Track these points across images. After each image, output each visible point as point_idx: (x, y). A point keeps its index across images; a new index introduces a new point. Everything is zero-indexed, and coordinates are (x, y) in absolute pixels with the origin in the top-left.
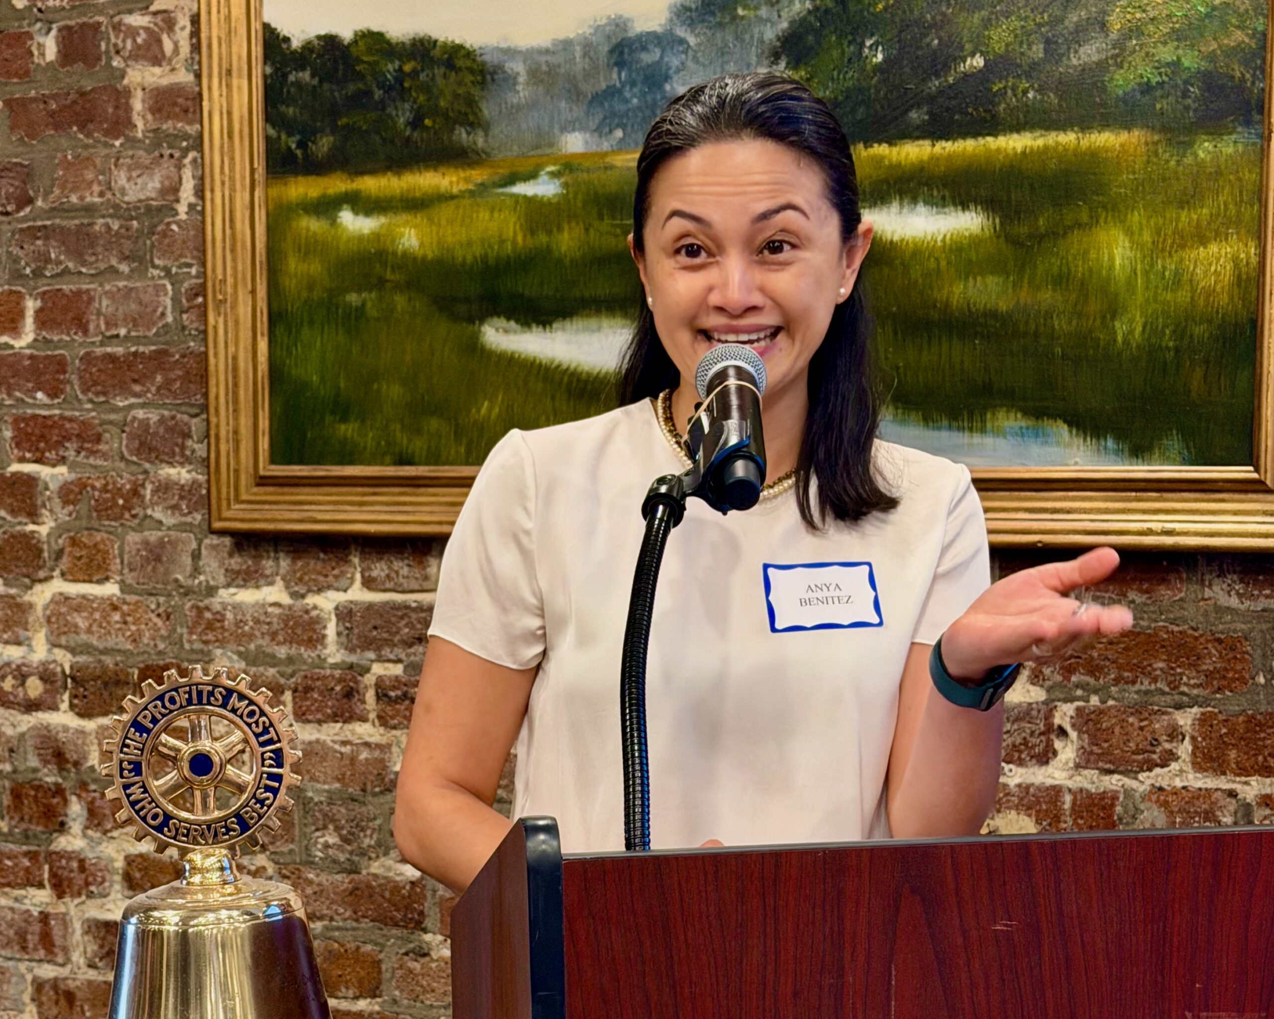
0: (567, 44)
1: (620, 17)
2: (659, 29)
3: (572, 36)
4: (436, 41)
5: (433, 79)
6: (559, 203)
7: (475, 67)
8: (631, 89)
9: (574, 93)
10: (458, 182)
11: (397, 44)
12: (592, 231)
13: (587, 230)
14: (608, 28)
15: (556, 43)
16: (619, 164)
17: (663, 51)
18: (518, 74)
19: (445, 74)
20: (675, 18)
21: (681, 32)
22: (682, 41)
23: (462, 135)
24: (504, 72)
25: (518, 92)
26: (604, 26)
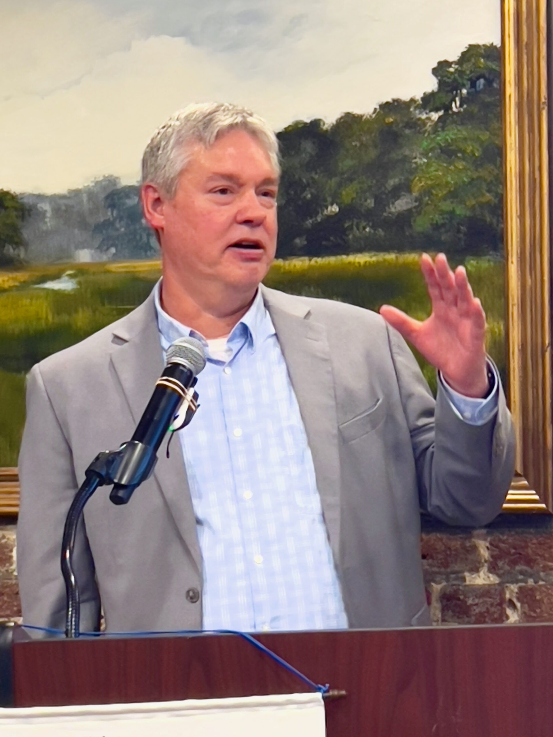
0: (76, 193)
1: (112, 176)
2: (136, 184)
6: (75, 294)
9: (83, 224)
10: (8, 281)
12: (97, 313)
13: (94, 312)
14: (104, 183)
15: (71, 192)
16: (113, 270)
18: (46, 211)
23: (10, 250)
24: (37, 209)
25: (46, 223)
26: (101, 182)
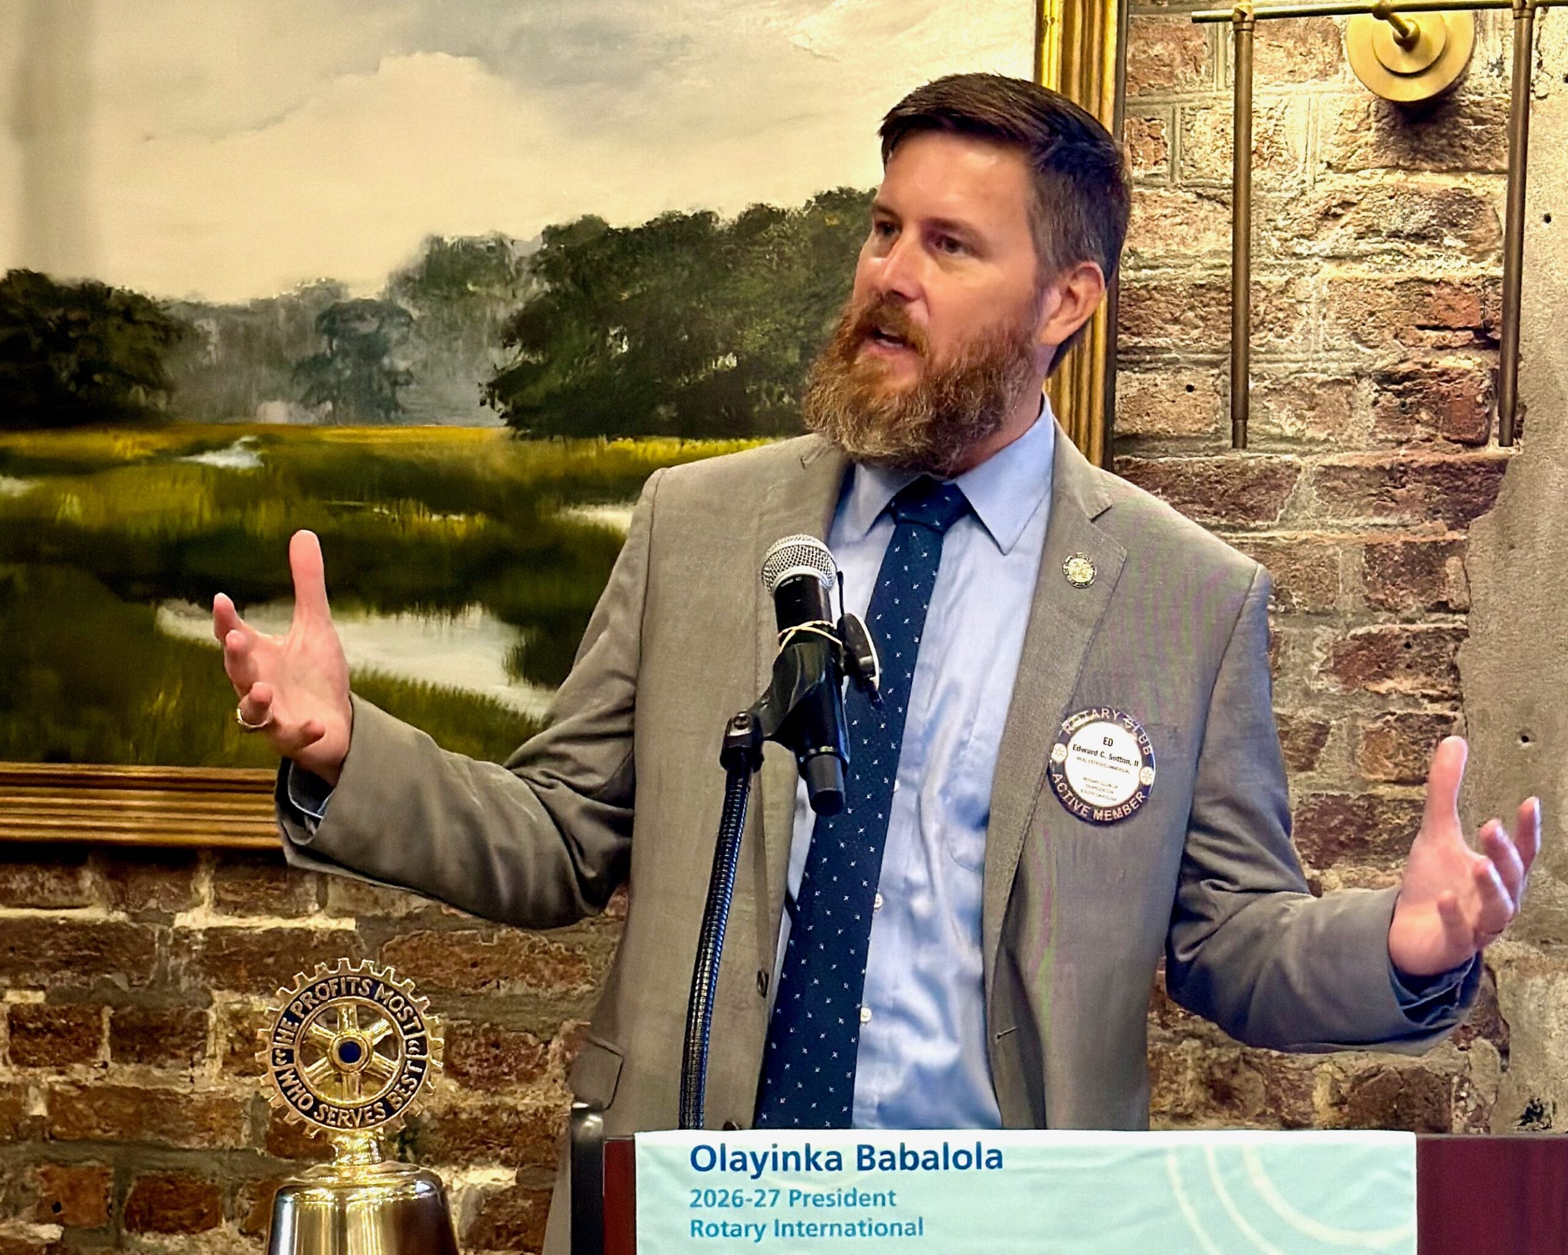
0: (267, 306)
1: (333, 280)
2: (376, 298)
3: (275, 297)
4: (110, 290)
5: (105, 330)
6: (254, 476)
8: (343, 359)
9: (276, 360)
10: (133, 447)
11: (62, 289)
12: (293, 509)
14: (318, 292)
15: (256, 303)
16: (328, 439)
17: (383, 320)
18: (209, 333)
19: (120, 326)
20: (395, 288)
21: (403, 303)
22: (404, 313)
23: (139, 395)
24: (193, 329)
25: (209, 353)
26: (313, 289)
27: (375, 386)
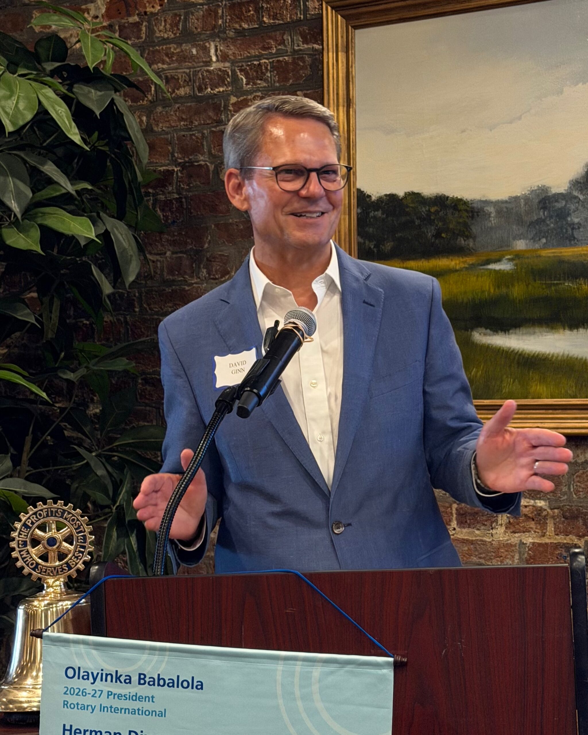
0: (516, 199)
1: (544, 186)
2: (564, 192)
3: (519, 195)
4: (448, 197)
5: (446, 215)
6: (512, 274)
7: (468, 209)
8: (550, 220)
9: (520, 221)
10: (459, 264)
11: (427, 199)
12: (530, 286)
13: (527, 286)
14: (538, 191)
15: (511, 198)
16: (544, 255)
17: (567, 201)
18: (491, 212)
19: (452, 212)
20: (572, 187)
21: (575, 193)
22: (576, 197)
23: (461, 241)
24: (484, 211)
25: (491, 221)
26: (536, 190)
27: (564, 231)
